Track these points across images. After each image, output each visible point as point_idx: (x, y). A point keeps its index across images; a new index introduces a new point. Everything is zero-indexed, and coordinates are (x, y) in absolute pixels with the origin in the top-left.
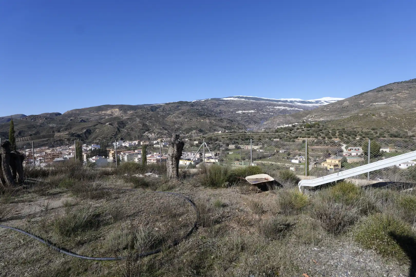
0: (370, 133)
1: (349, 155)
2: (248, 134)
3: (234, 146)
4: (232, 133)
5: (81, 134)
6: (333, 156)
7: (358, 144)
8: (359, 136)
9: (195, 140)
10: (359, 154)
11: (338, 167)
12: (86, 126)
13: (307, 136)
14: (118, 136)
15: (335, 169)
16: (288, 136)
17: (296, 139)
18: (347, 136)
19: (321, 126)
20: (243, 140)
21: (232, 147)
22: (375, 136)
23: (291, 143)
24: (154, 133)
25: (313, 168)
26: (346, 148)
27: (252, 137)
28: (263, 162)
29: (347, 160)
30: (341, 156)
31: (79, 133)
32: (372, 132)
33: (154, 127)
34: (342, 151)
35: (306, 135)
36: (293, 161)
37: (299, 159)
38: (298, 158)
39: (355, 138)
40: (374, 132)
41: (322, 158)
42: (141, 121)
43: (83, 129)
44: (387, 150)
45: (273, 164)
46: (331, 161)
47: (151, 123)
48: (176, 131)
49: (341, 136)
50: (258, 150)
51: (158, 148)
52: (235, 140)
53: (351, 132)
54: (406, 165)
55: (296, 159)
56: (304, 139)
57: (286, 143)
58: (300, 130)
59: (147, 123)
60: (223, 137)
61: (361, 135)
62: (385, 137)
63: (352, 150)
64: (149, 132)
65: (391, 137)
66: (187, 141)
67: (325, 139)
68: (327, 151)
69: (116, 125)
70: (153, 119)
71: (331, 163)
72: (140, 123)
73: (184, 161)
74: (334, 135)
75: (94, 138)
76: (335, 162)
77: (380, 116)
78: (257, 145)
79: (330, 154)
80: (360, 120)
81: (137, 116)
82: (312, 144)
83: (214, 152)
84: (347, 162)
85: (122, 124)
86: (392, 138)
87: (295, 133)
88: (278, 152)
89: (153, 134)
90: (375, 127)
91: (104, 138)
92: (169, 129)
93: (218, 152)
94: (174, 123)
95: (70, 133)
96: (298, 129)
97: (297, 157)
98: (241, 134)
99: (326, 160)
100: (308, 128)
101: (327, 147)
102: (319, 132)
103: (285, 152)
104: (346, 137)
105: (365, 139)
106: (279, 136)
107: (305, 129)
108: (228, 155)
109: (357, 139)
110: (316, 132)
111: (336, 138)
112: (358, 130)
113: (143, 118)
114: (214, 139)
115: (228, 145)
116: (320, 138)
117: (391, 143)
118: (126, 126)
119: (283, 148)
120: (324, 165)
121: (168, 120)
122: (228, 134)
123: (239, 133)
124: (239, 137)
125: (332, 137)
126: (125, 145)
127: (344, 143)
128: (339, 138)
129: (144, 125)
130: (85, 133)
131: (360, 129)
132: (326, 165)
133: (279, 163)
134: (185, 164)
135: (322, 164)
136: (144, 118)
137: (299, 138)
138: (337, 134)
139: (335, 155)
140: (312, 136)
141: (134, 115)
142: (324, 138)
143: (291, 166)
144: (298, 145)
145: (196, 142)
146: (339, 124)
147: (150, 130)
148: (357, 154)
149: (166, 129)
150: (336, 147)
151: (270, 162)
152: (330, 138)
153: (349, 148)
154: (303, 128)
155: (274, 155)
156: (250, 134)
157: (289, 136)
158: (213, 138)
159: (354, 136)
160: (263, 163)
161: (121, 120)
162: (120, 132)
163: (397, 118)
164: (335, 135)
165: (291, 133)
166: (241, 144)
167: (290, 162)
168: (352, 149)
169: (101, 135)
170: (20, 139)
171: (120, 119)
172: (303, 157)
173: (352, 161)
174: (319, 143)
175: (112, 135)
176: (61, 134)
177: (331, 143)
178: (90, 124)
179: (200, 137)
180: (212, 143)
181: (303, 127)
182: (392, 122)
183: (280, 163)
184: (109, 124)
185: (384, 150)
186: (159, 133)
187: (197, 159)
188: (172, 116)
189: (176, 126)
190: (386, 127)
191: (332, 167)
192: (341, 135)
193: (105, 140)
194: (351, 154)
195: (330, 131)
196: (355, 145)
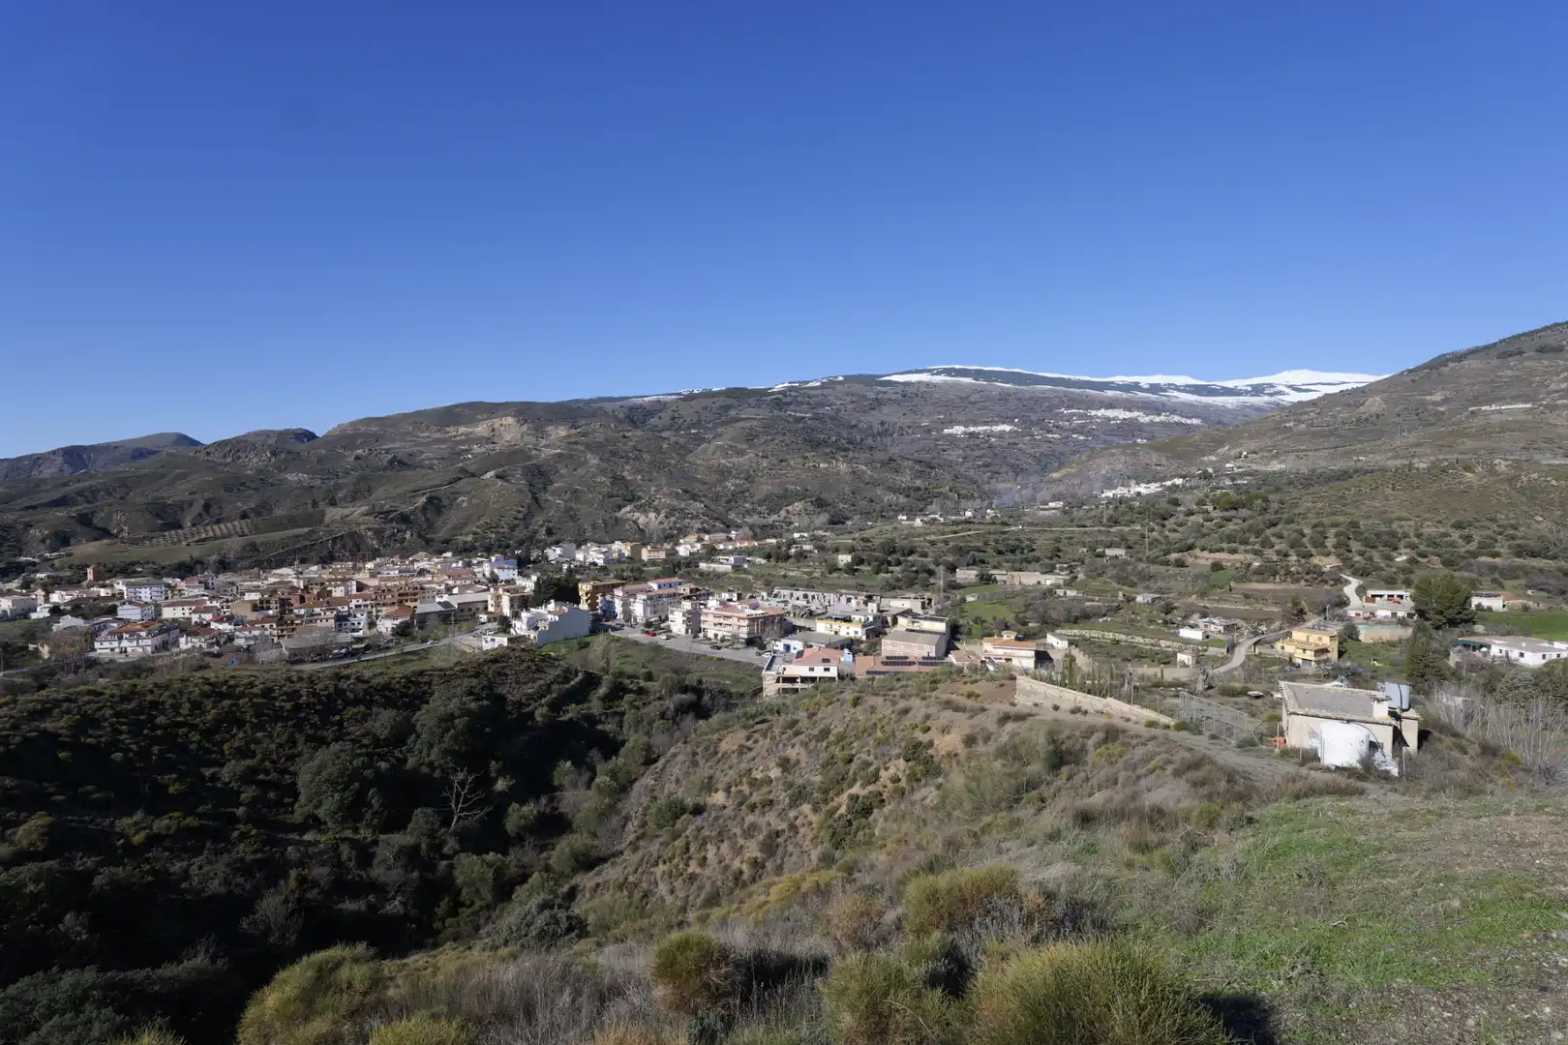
0: (1446, 539)
1: (1367, 615)
2: (1013, 528)
3: (974, 572)
4: (960, 527)
5: (412, 512)
6: (1313, 620)
7: (1401, 577)
8: (1408, 550)
9: (837, 550)
10: (1400, 614)
11: (1329, 655)
12: (420, 483)
13: (1224, 545)
14: (535, 519)
15: (1318, 662)
16: (1156, 540)
17: (1186, 553)
18: (1364, 549)
19: (1275, 506)
20: (1000, 553)
21: (966, 575)
22: (1463, 550)
23: (1173, 570)
24: (657, 511)
25: (1248, 657)
26: (1361, 591)
27: (1029, 540)
28: (1087, 633)
29: (1357, 633)
30: (1342, 618)
31: (407, 508)
32: (1456, 535)
33: (653, 489)
34: (1343, 603)
35: (1222, 541)
36: (1185, 633)
37: (1202, 625)
38: (1201, 622)
39: (1390, 559)
40: (1461, 537)
41: (1277, 624)
42: (604, 465)
43: (415, 496)
44: (1496, 604)
45: (1118, 642)
46: (1308, 637)
47: (639, 472)
48: (729, 502)
49: (1343, 550)
50: (1060, 592)
51: (719, 576)
52: (976, 554)
53: (1378, 535)
54: (1540, 655)
55: (1192, 627)
56: (1218, 556)
57: (1153, 569)
58: (1198, 518)
59: (625, 474)
60: (933, 543)
61: (1413, 546)
62: (1496, 555)
63: (1378, 599)
64: (639, 508)
65: (1519, 555)
66: (811, 552)
67: (1290, 558)
68: (1296, 604)
69: (518, 478)
70: (646, 456)
71: (1307, 642)
72: (603, 472)
73: (830, 621)
74: (1319, 544)
75: (455, 528)
76: (1320, 639)
77: (1492, 471)
78: (1050, 570)
79: (1301, 612)
80: (1418, 488)
81: (588, 447)
82: (1245, 573)
83: (913, 595)
84: (1358, 640)
85: (539, 476)
86: (1521, 560)
87: (1180, 529)
88: (1130, 600)
89: (652, 515)
90: (1469, 516)
91: (489, 527)
92: (704, 496)
93: (927, 595)
94: (721, 473)
95: (377, 509)
96: (1190, 513)
97: (1195, 619)
98: (992, 528)
99: (1289, 634)
100: (1227, 510)
101: (1293, 587)
102: (1268, 532)
103: (1154, 600)
104: (1362, 554)
105: (1426, 560)
106: (1124, 539)
107: (1214, 514)
108: (966, 607)
109: (1397, 560)
110: (1258, 533)
111: (1328, 555)
112: (1406, 529)
113: (610, 453)
114: (902, 549)
115: (952, 569)
116: (1270, 554)
117: (1517, 578)
118: (552, 483)
119: (1148, 589)
120: (1283, 648)
121: (699, 462)
122: (947, 529)
123: (982, 526)
124: (986, 544)
125: (1313, 551)
126: (590, 560)
127: (1354, 574)
128: (1338, 556)
129: (617, 479)
130: (424, 509)
131: (1411, 523)
132: (1289, 649)
133: (1139, 639)
134: (836, 633)
135: (1278, 645)
136: (614, 454)
137: (1197, 551)
138: (1331, 542)
139: (1319, 614)
140: (1243, 547)
141: (576, 443)
142: (1286, 555)
143: (1181, 651)
144: (1197, 577)
145: (844, 559)
146: (1341, 497)
147: (639, 498)
148: (1394, 615)
149: (694, 497)
150: (1326, 587)
151: (1111, 635)
152: (1304, 557)
153: (1370, 593)
154: (1207, 512)
155: (1118, 608)
156: (1023, 530)
157: (1159, 537)
158: (899, 543)
159: (1386, 550)
160: (1087, 635)
161: (534, 461)
162: (540, 506)
163: (1554, 482)
164: (1323, 545)
165: (1164, 526)
166: (995, 567)
167: (1176, 637)
168: (1381, 596)
169: (479, 519)
170: (220, 529)
171: (530, 458)
172: (1216, 621)
173: (1376, 638)
174: (1268, 572)
175: (516, 518)
176: (347, 511)
177: (1308, 573)
178: (435, 478)
179: (854, 539)
180: (899, 563)
181: (1210, 508)
182: (1535, 495)
183: (1144, 637)
184: (498, 477)
185: (1486, 602)
186: (672, 511)
187: (871, 619)
188: (712, 448)
189: (730, 485)
190: (1512, 515)
191: (1309, 655)
192: (1343, 546)
193: (493, 536)
194: (1373, 614)
195: (1307, 531)
196: (1390, 583)
